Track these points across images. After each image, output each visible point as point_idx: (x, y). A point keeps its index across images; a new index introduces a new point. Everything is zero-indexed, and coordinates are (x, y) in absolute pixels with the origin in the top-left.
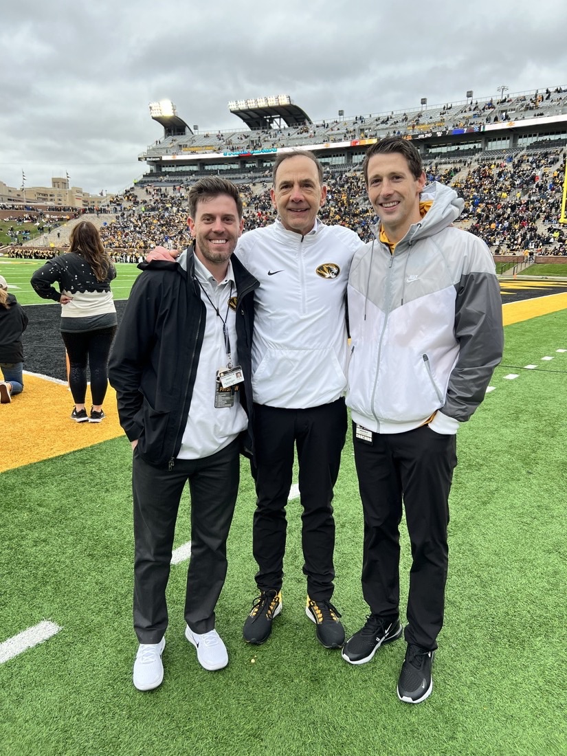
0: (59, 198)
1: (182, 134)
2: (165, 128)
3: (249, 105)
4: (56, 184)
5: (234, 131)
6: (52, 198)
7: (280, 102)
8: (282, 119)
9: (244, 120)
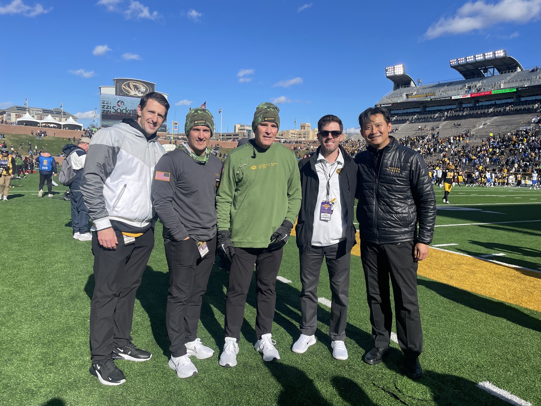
0: (304, 136)
1: (408, 87)
2: (395, 83)
3: (477, 59)
4: (303, 127)
5: (451, 81)
6: (300, 136)
7: (497, 55)
8: (495, 68)
9: (461, 72)
